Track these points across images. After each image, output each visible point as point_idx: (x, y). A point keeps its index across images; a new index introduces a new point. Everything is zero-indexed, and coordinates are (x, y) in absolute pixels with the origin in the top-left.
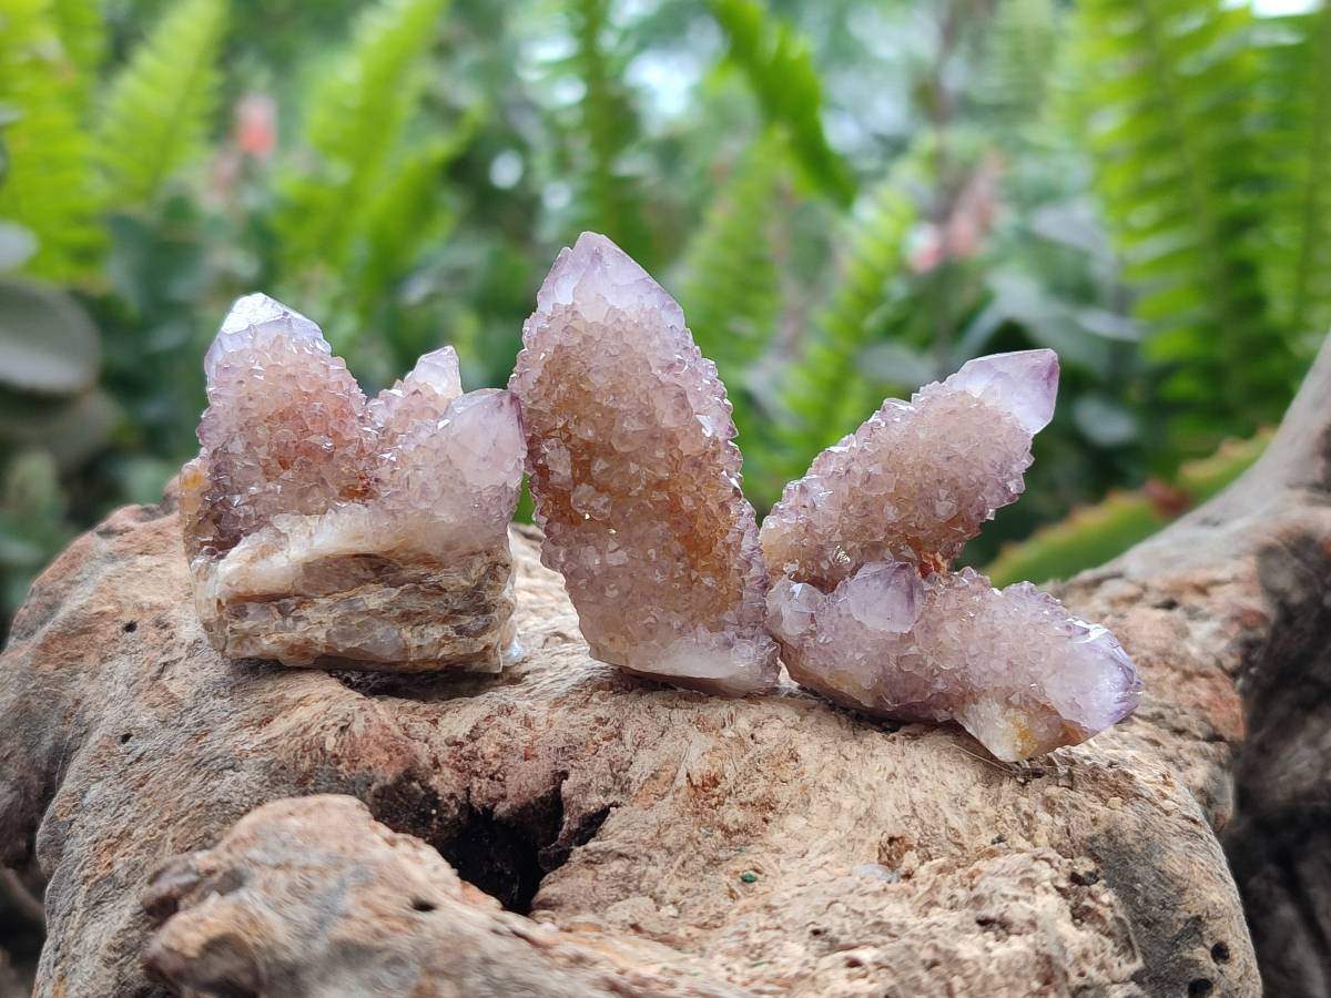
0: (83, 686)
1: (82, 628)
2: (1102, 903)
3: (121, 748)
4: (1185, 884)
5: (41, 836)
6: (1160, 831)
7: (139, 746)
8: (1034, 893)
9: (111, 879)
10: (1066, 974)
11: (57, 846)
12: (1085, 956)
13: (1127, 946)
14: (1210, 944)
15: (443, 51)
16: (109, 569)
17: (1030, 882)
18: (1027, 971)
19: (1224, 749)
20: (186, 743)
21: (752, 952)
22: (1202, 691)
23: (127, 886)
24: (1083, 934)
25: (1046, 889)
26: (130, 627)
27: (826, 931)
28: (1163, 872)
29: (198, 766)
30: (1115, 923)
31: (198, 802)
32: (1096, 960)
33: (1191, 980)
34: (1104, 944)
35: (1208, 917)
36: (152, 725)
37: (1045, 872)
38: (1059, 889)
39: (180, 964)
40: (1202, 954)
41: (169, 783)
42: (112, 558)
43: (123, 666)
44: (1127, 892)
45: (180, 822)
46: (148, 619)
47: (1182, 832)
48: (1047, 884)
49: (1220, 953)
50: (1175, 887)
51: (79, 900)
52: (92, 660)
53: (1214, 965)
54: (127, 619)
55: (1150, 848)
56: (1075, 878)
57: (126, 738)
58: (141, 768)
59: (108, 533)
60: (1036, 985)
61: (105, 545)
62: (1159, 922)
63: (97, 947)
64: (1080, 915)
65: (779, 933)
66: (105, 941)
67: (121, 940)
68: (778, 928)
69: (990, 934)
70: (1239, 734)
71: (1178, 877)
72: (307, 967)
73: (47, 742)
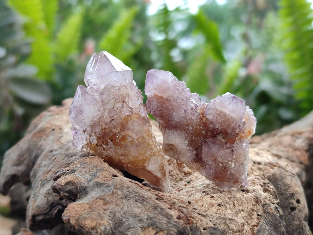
0: (42, 142)
1: (43, 131)
2: (270, 188)
3: (50, 154)
4: (290, 186)
5: (32, 173)
6: (285, 175)
7: (54, 153)
8: (255, 185)
9: (46, 180)
10: (261, 201)
11: (35, 175)
12: (266, 198)
13: (276, 197)
14: (296, 199)
15: (133, 29)
16: (49, 118)
17: (254, 183)
18: (252, 200)
19: (303, 166)
20: (65, 151)
21: (189, 195)
22: (298, 153)
23: (50, 181)
24: (265, 194)
25: (257, 185)
26: (53, 130)
27: (206, 191)
28: (285, 183)
29: (67, 156)
30: (273, 192)
31: (67, 163)
32: (268, 199)
33: (291, 207)
34: (270, 196)
35: (295, 193)
36: (57, 149)
37: (257, 181)
38: (260, 185)
39: (60, 187)
40: (294, 201)
41: (60, 159)
42: (50, 116)
43: (51, 137)
44: (277, 187)
45: (63, 167)
46: (58, 128)
47: (290, 175)
48: (258, 183)
49: (298, 201)
50: (288, 186)
51: (39, 184)
52: (44, 137)
53: (296, 204)
54: (53, 128)
55: (282, 178)
56: (265, 184)
57: (51, 152)
58: (55, 157)
59: (49, 111)
60: (254, 203)
61: (48, 114)
62: (284, 194)
63: (43, 193)
64: (265, 190)
65: (196, 192)
66: (44, 192)
67: (48, 192)
68: (195, 191)
69: (244, 193)
70: (307, 163)
71: (288, 184)
72: (88, 187)
73: (34, 155)
